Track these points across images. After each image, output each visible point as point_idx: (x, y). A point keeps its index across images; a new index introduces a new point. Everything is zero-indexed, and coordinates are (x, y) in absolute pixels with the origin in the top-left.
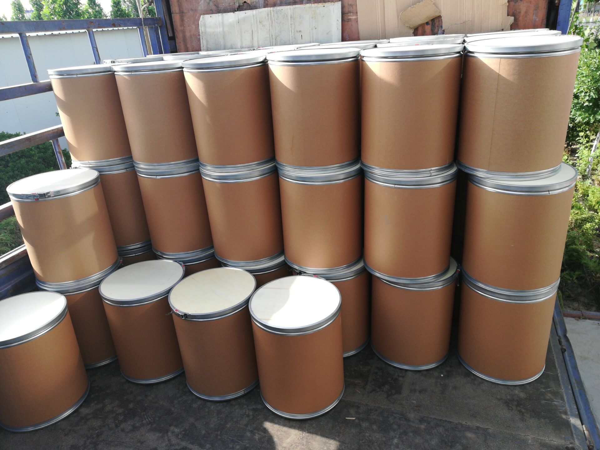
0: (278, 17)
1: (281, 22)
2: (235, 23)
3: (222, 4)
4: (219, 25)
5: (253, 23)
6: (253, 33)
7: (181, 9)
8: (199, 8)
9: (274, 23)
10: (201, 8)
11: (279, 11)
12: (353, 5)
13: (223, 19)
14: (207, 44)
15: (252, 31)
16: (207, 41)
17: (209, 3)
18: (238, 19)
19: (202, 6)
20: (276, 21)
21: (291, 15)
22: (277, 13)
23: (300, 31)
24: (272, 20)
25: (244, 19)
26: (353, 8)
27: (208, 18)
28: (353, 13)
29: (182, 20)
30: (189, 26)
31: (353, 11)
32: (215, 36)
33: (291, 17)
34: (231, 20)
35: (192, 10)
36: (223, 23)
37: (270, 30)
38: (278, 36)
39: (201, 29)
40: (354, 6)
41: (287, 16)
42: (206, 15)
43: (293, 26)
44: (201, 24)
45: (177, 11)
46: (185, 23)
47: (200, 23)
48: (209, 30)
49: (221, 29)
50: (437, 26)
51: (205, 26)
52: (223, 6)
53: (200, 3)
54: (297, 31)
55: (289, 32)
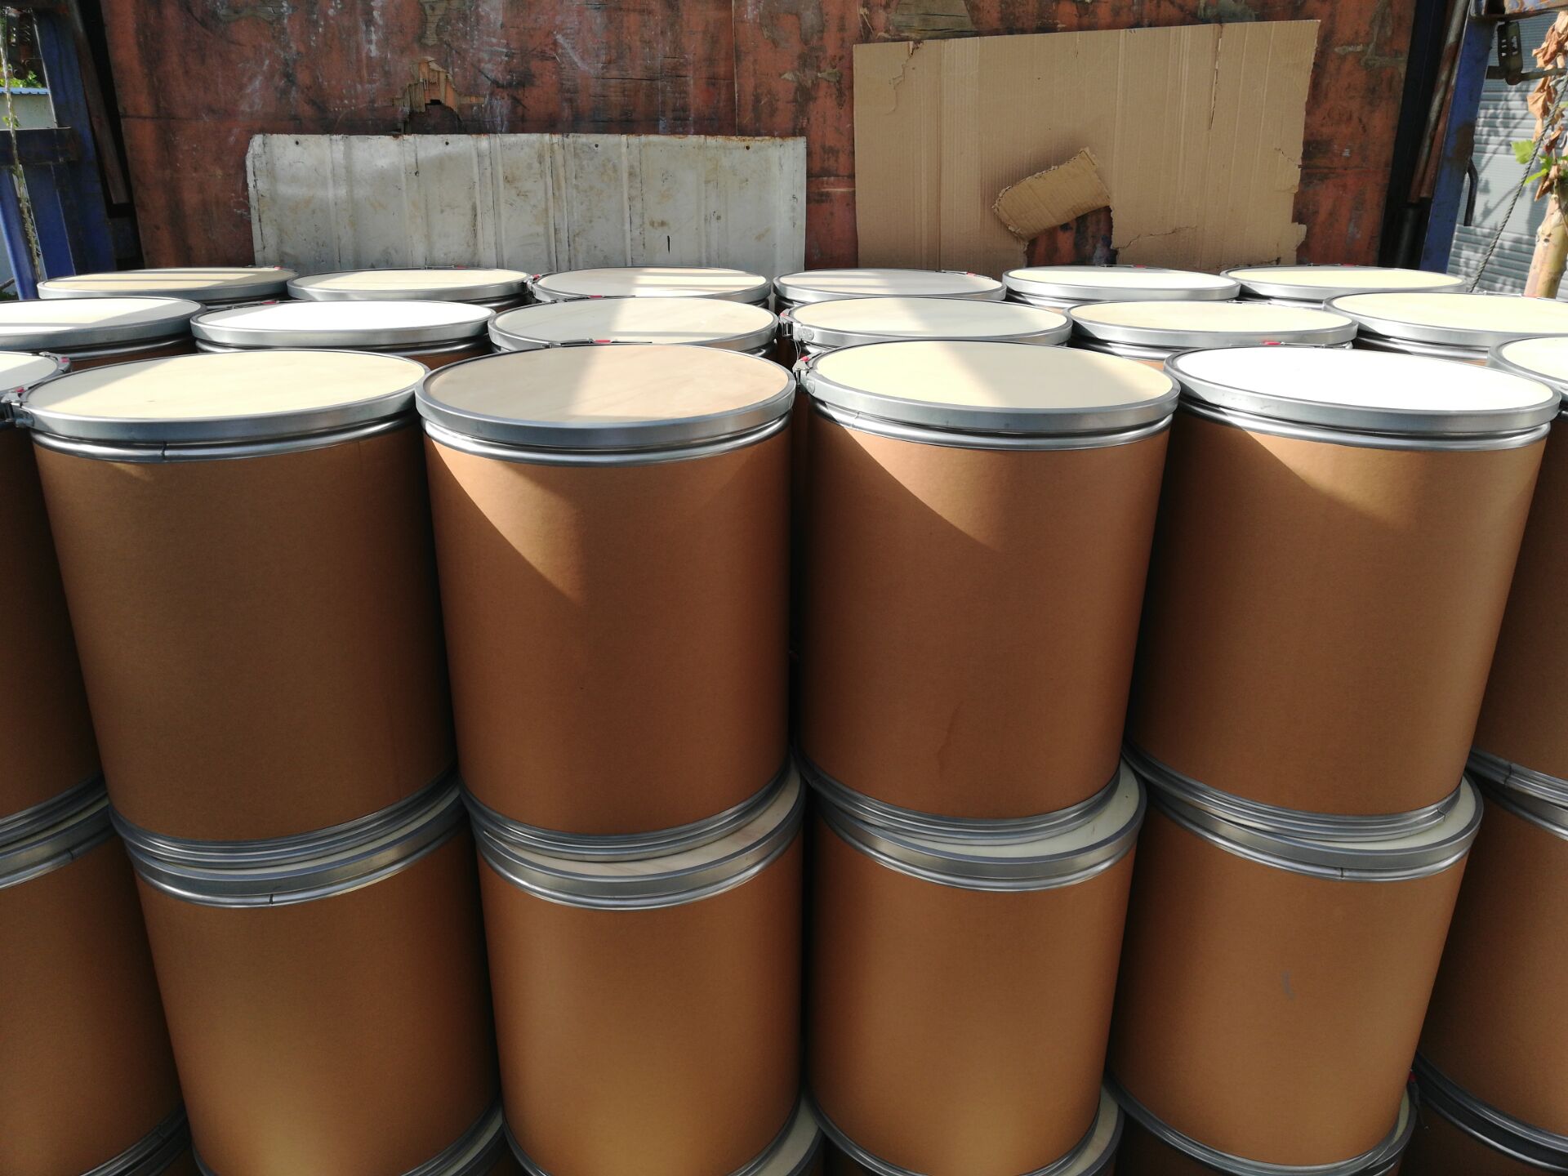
0: (582, 168)
1: (591, 188)
2: (403, 175)
3: (342, 101)
4: (334, 175)
5: (476, 179)
6: (475, 215)
7: (163, 104)
8: (244, 107)
9: (567, 188)
10: (251, 106)
11: (587, 149)
12: (838, 152)
13: (348, 155)
14: (281, 241)
15: (474, 209)
16: (281, 231)
17: (285, 92)
18: (414, 160)
19: (257, 101)
20: (574, 182)
21: (632, 167)
22: (576, 155)
23: (663, 224)
24: (558, 175)
25: (441, 164)
26: (836, 161)
27: (284, 148)
28: (838, 176)
29: (167, 145)
30: (196, 170)
31: (836, 170)
32: (314, 212)
33: (631, 174)
34: (383, 162)
35: (211, 110)
36: (349, 169)
37: (546, 210)
38: (578, 234)
39: (257, 185)
40: (841, 154)
41: (615, 169)
42: (275, 136)
43: (638, 205)
44: (257, 164)
45: (146, 108)
46: (181, 157)
47: (249, 163)
48: (285, 190)
49: (342, 192)
50: (1093, 237)
51: (272, 175)
52: (345, 106)
53: (248, 91)
54: (652, 224)
55: (623, 225)
